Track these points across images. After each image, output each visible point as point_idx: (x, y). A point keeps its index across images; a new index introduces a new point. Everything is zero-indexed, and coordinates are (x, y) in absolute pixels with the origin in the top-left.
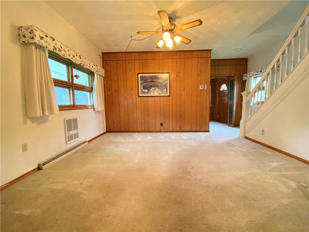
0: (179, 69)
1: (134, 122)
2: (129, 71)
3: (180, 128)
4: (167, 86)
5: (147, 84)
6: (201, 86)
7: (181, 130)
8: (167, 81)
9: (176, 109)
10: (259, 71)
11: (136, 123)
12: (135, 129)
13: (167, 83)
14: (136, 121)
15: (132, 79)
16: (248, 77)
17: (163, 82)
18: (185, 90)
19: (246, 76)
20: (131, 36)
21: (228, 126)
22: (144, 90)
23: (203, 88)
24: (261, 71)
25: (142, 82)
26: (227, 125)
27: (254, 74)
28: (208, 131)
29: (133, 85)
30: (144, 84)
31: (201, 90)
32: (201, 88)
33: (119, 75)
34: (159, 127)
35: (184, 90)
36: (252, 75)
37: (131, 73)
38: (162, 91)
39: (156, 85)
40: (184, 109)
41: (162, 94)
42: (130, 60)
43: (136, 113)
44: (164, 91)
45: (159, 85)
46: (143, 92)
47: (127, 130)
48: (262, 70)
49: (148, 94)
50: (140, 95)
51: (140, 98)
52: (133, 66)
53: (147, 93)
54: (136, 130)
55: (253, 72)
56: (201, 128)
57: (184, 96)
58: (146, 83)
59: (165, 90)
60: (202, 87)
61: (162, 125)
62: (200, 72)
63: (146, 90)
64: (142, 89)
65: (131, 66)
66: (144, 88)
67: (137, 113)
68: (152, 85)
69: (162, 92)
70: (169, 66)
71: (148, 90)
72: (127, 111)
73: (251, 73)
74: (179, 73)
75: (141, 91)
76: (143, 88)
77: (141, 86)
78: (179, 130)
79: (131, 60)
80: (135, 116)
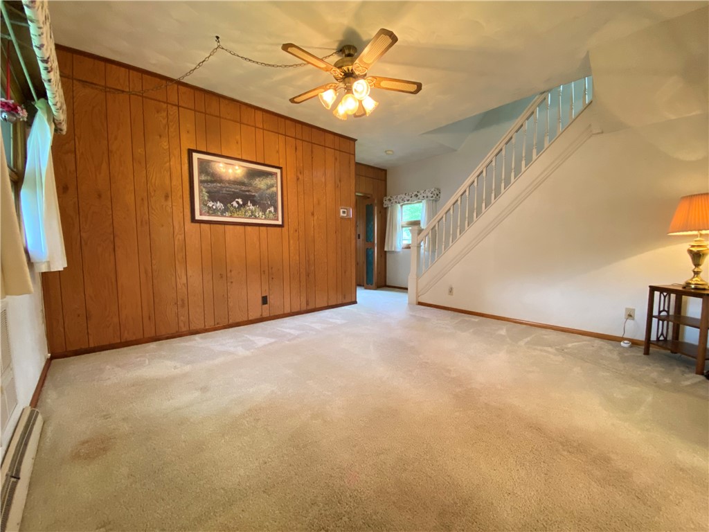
0: (302, 165)
1: (176, 303)
2: (158, 137)
3: (307, 304)
4: (276, 201)
5: (221, 187)
6: (342, 210)
7: (309, 307)
8: (277, 187)
9: (298, 258)
10: (413, 195)
11: (183, 306)
12: (181, 324)
13: (276, 193)
14: (183, 300)
15: (168, 164)
16: (394, 203)
17: (267, 190)
18: (315, 214)
19: (390, 200)
20: (218, 37)
21: (366, 288)
22: (210, 204)
23: (345, 215)
24: (416, 196)
25: (203, 178)
26: (363, 288)
27: (405, 199)
28: (355, 302)
29: (174, 183)
30: (210, 185)
31: (342, 218)
32: (342, 214)
33: (116, 138)
34: (256, 310)
35: (313, 214)
36: (400, 201)
37: (165, 145)
38: (264, 211)
39: (247, 193)
40: (313, 259)
41: (265, 218)
42: (160, 101)
43: (183, 271)
44: (270, 212)
45: (256, 194)
46: (209, 207)
47: (150, 333)
48: (419, 194)
49: (225, 216)
50: (198, 217)
51: (198, 225)
52: (171, 124)
53: (223, 213)
54: (184, 329)
55: (403, 196)
56: (345, 298)
57: (312, 229)
58: (219, 185)
59: (272, 209)
60: (344, 212)
61: (265, 300)
62: (340, 181)
63: (219, 205)
64: (206, 198)
65: (164, 122)
66: (213, 196)
67: (190, 273)
68: (238, 191)
69: (264, 214)
70: (278, 152)
71: (225, 205)
72: (150, 270)
73: (399, 196)
74: (301, 173)
75: (203, 203)
76: (209, 197)
77: (200, 191)
78: (304, 307)
79: (164, 102)
80: (179, 286)
